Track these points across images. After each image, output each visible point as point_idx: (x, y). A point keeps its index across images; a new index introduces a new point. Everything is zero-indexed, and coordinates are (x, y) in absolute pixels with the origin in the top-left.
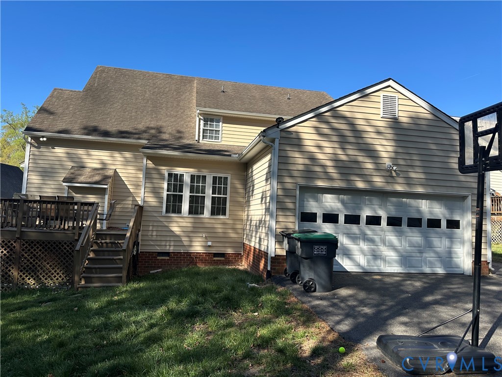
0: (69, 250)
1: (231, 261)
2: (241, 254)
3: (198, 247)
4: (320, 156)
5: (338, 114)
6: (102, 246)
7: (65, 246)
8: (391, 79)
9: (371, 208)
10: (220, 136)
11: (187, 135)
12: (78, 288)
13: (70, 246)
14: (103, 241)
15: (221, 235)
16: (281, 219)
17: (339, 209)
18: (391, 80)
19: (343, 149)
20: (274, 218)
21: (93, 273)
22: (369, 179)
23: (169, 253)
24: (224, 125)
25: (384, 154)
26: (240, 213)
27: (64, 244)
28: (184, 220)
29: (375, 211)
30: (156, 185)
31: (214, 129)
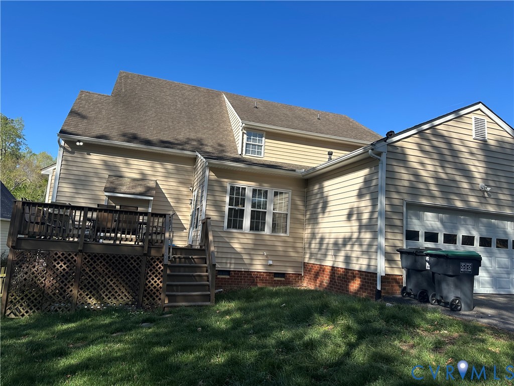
0: (136, 266)
1: (291, 281)
2: (301, 274)
3: (258, 266)
4: (423, 173)
5: (437, 132)
6: (175, 262)
7: (132, 261)
8: (480, 102)
9: (466, 228)
10: (262, 151)
11: (228, 149)
12: (164, 307)
13: (138, 261)
14: (176, 256)
15: (281, 253)
16: (389, 236)
17: (438, 228)
18: (481, 104)
19: (443, 167)
20: (383, 235)
21: (174, 291)
22: (466, 198)
23: (230, 271)
24: (267, 140)
25: (477, 175)
26: (300, 231)
27: (130, 259)
28: (245, 236)
29: (469, 231)
30: (218, 198)
31: (257, 144)
